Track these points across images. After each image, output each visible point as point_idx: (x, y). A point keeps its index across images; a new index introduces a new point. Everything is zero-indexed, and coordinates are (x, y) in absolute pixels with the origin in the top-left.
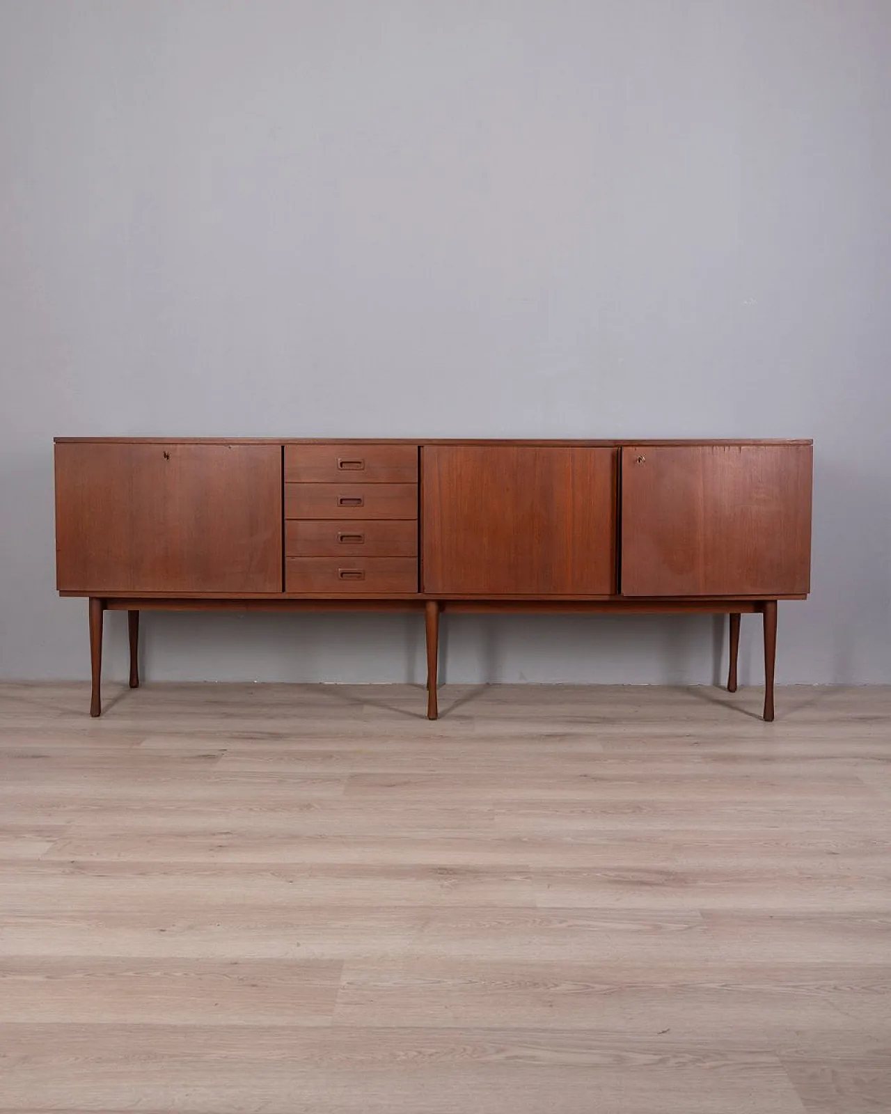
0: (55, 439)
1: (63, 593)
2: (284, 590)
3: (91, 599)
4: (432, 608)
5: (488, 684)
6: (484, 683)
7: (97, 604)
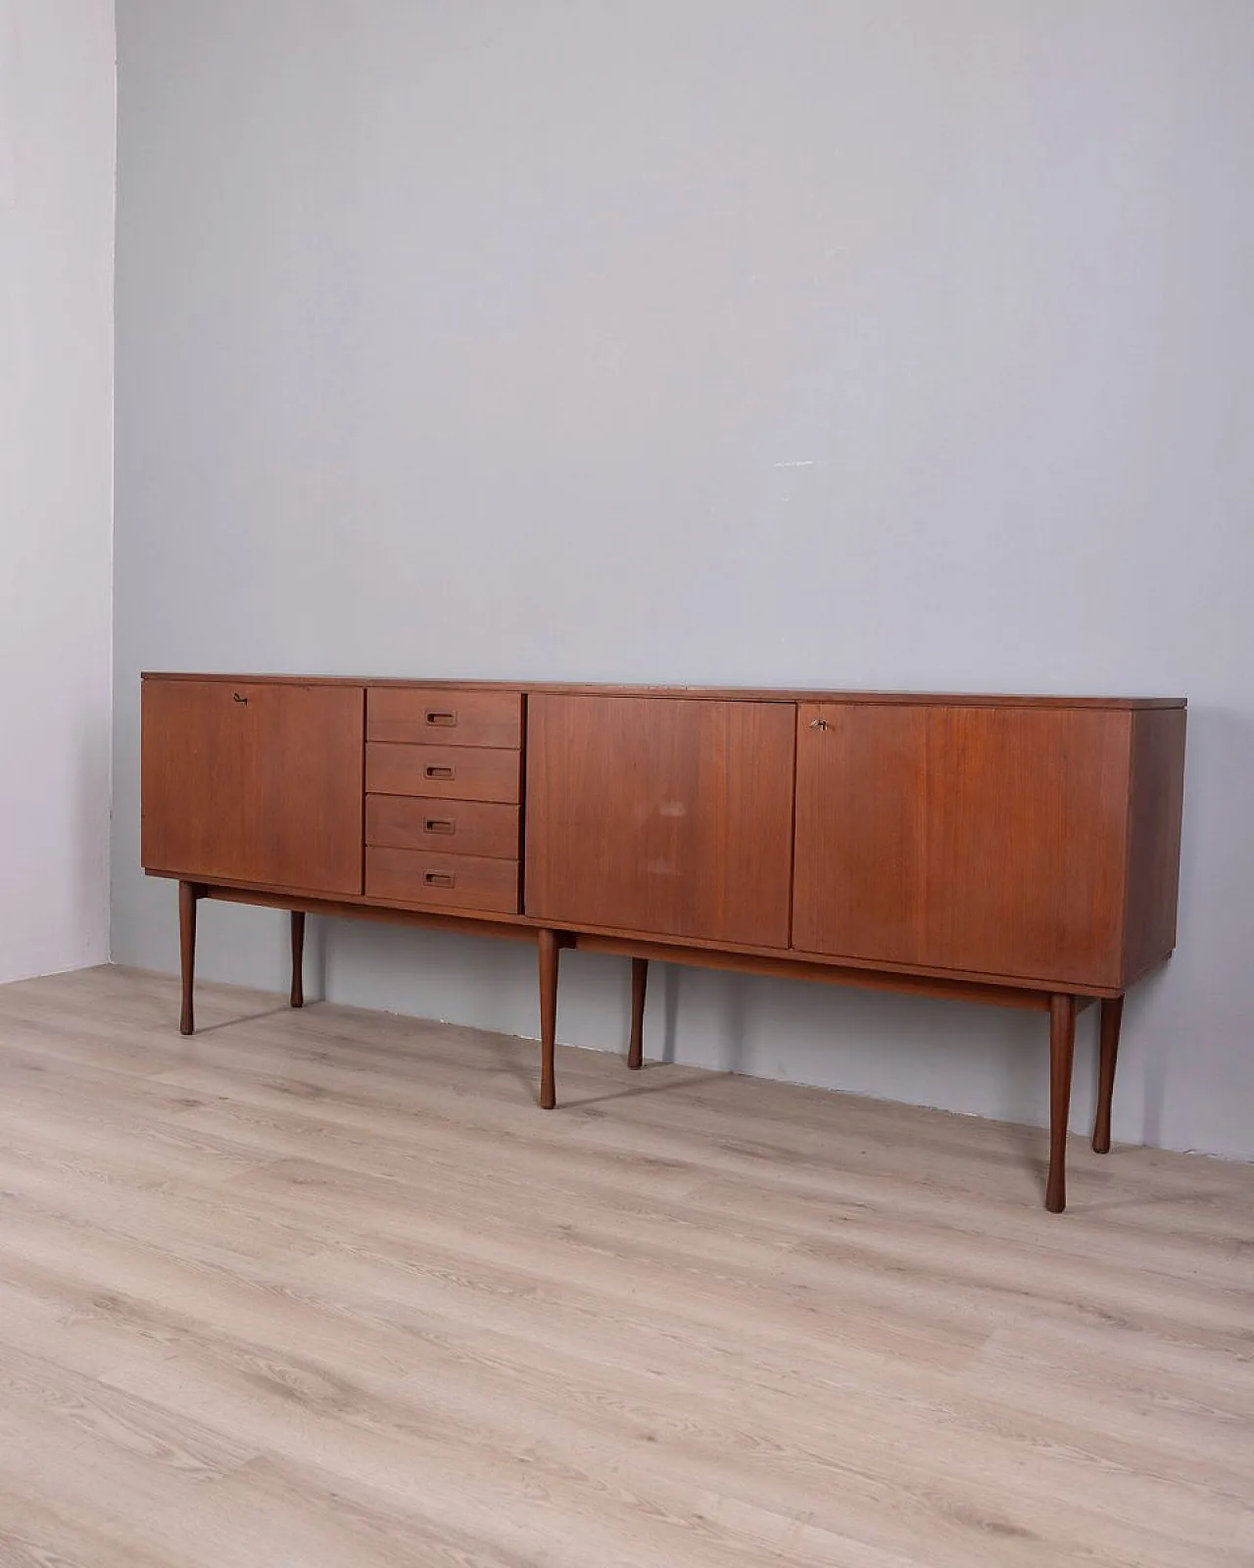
0: (143, 675)
1: (150, 872)
2: (363, 893)
3: (181, 882)
4: (545, 940)
5: (731, 1073)
6: (727, 1070)
7: (187, 889)
